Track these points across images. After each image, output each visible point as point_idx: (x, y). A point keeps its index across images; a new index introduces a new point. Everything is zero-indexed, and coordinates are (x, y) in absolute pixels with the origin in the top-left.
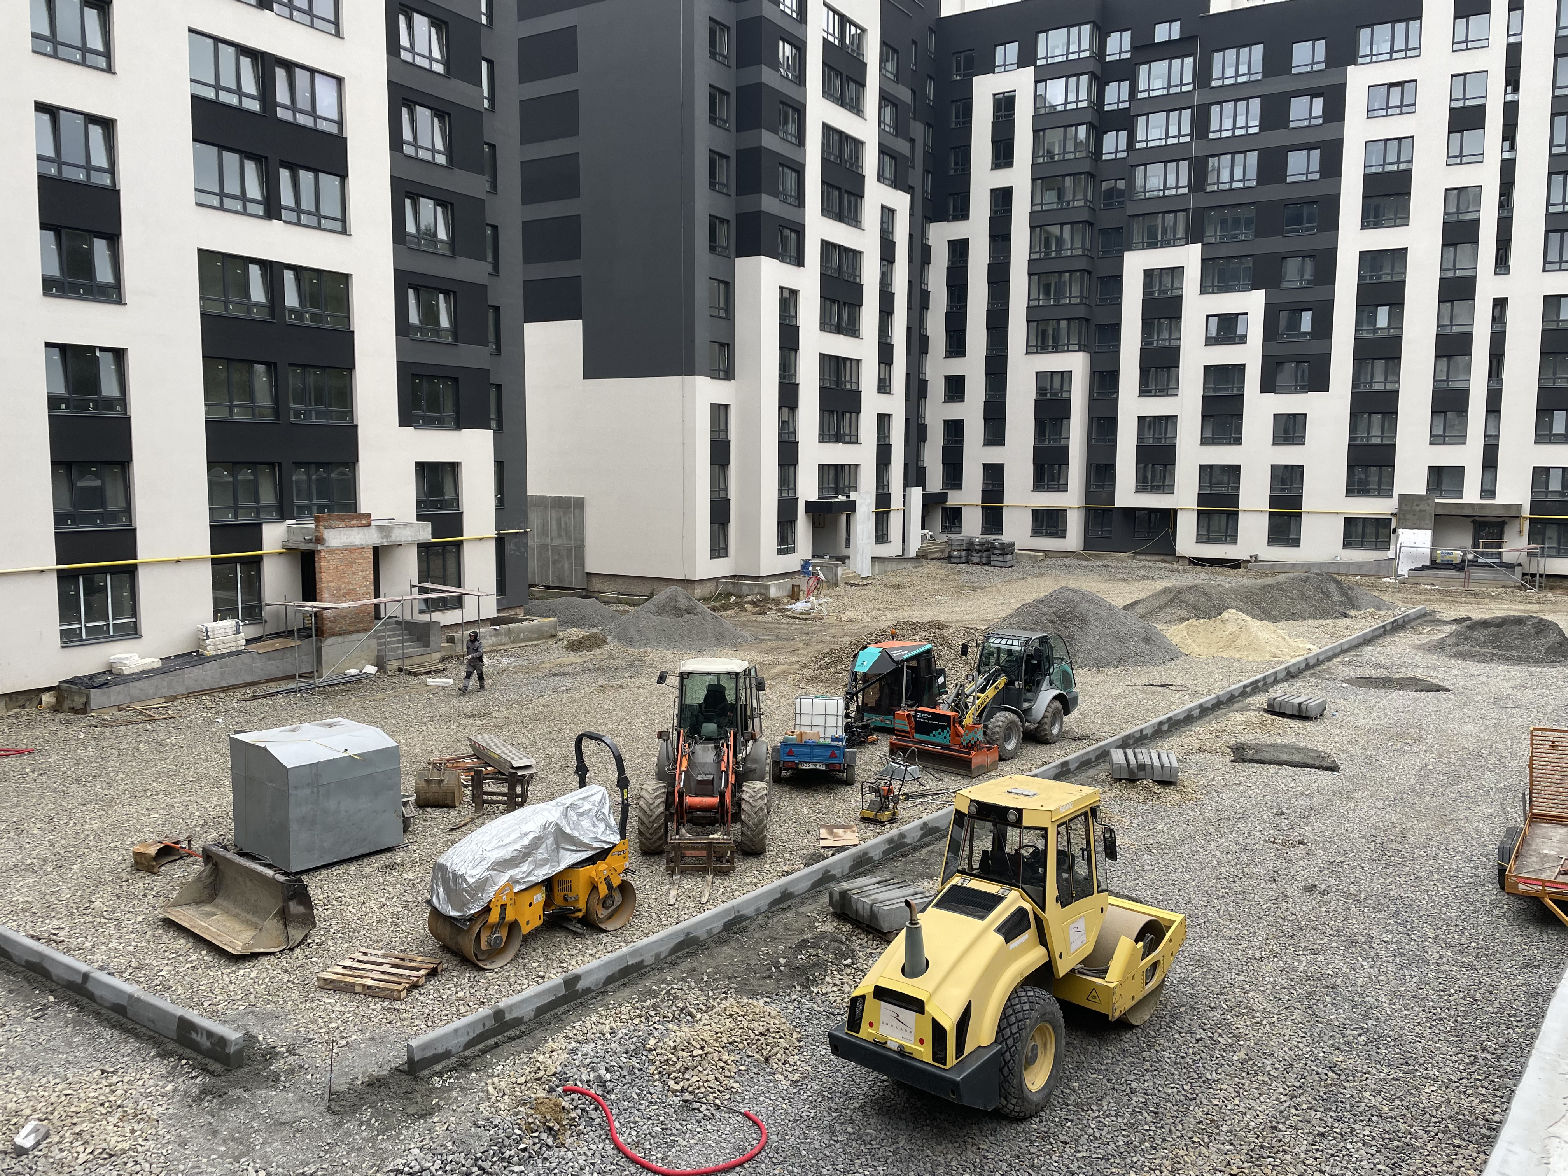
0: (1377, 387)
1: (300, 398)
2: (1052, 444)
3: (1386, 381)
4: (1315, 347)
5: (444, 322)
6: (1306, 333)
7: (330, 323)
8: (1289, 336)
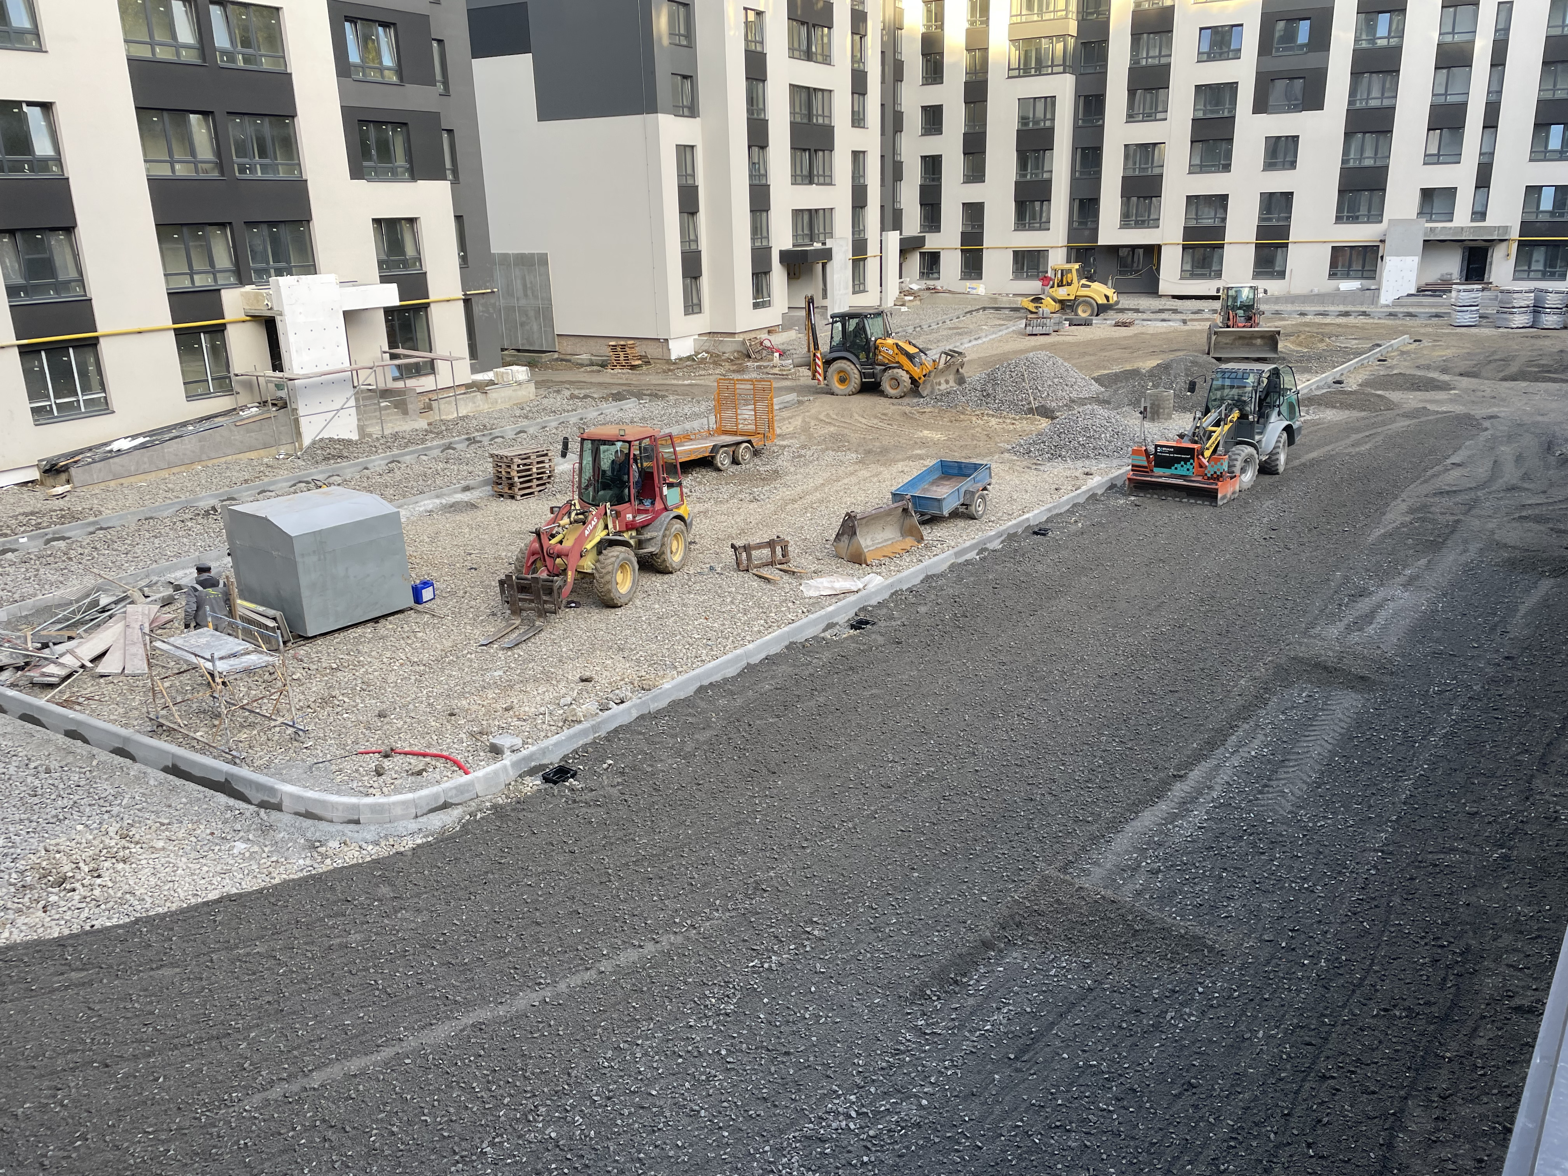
0: (1373, 103)
1: (242, 151)
2: (1034, 178)
3: (1382, 97)
4: (1311, 61)
5: (388, 60)
6: (1302, 46)
7: (266, 64)
8: (1285, 49)
